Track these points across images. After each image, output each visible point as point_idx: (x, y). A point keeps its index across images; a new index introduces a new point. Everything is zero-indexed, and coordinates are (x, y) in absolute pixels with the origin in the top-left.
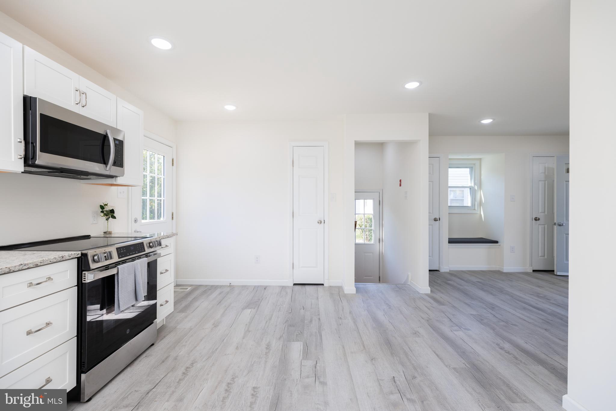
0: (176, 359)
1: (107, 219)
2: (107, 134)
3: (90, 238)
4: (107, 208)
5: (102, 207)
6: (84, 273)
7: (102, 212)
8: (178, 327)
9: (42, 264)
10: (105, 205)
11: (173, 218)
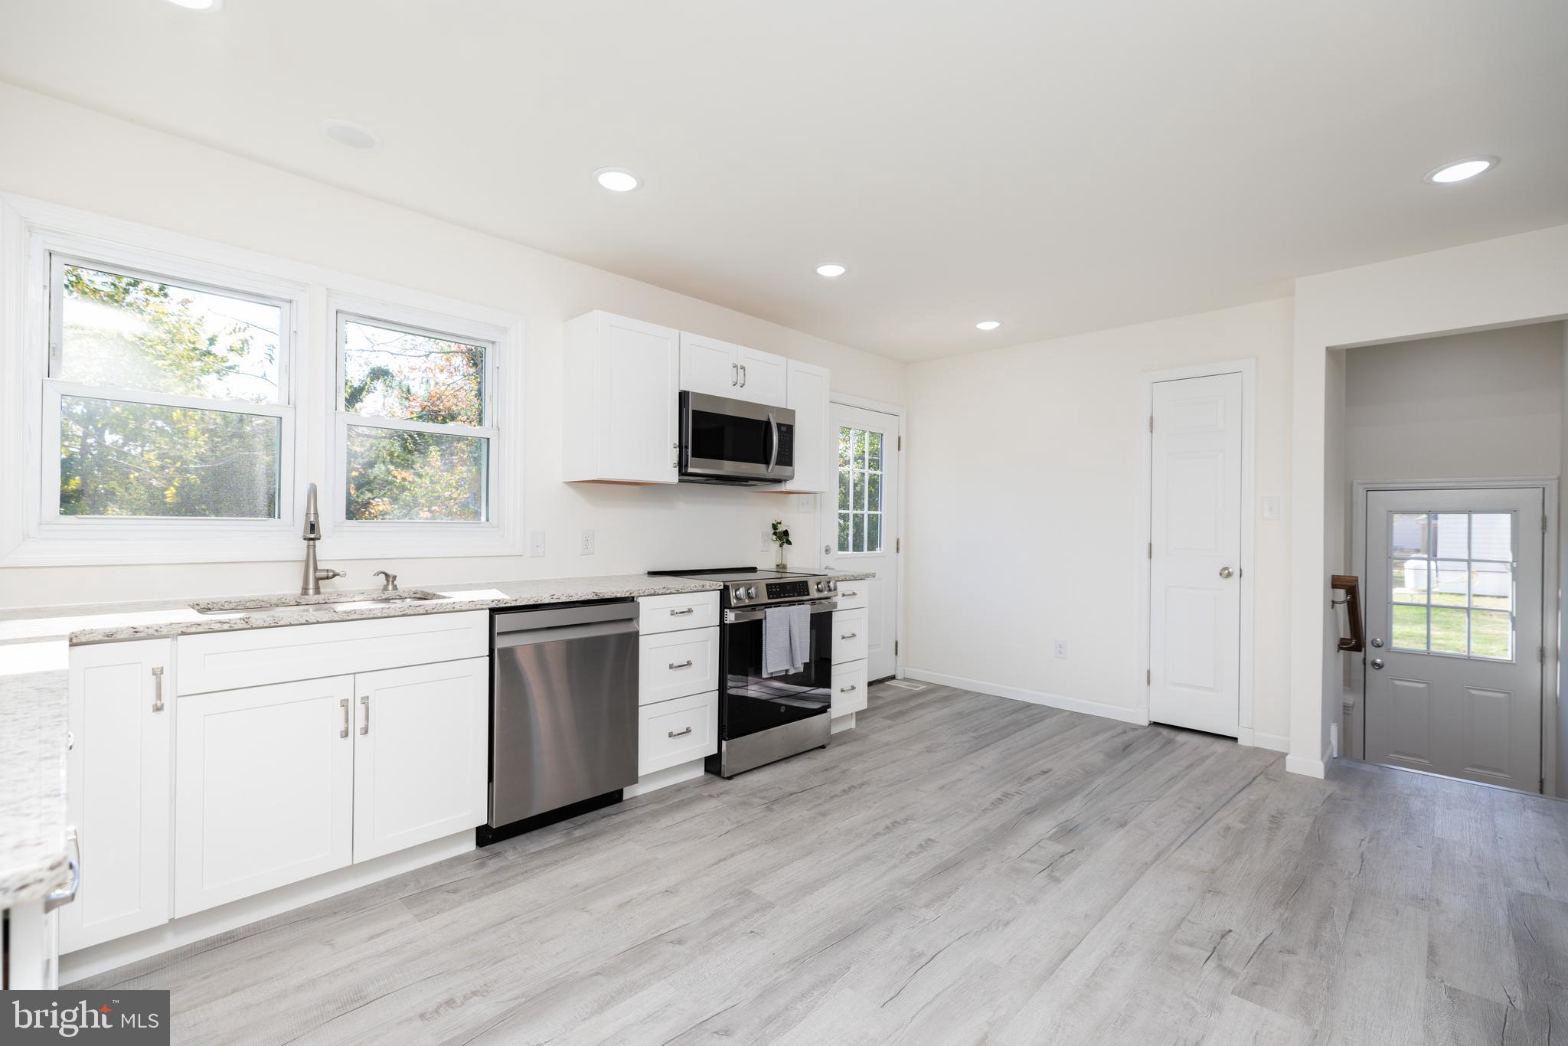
0: (843, 772)
1: (781, 546)
2: (769, 420)
3: (756, 572)
4: (781, 528)
5: (775, 527)
6: (726, 610)
7: (775, 534)
8: (871, 737)
9: (683, 591)
10: (778, 523)
11: (898, 549)
